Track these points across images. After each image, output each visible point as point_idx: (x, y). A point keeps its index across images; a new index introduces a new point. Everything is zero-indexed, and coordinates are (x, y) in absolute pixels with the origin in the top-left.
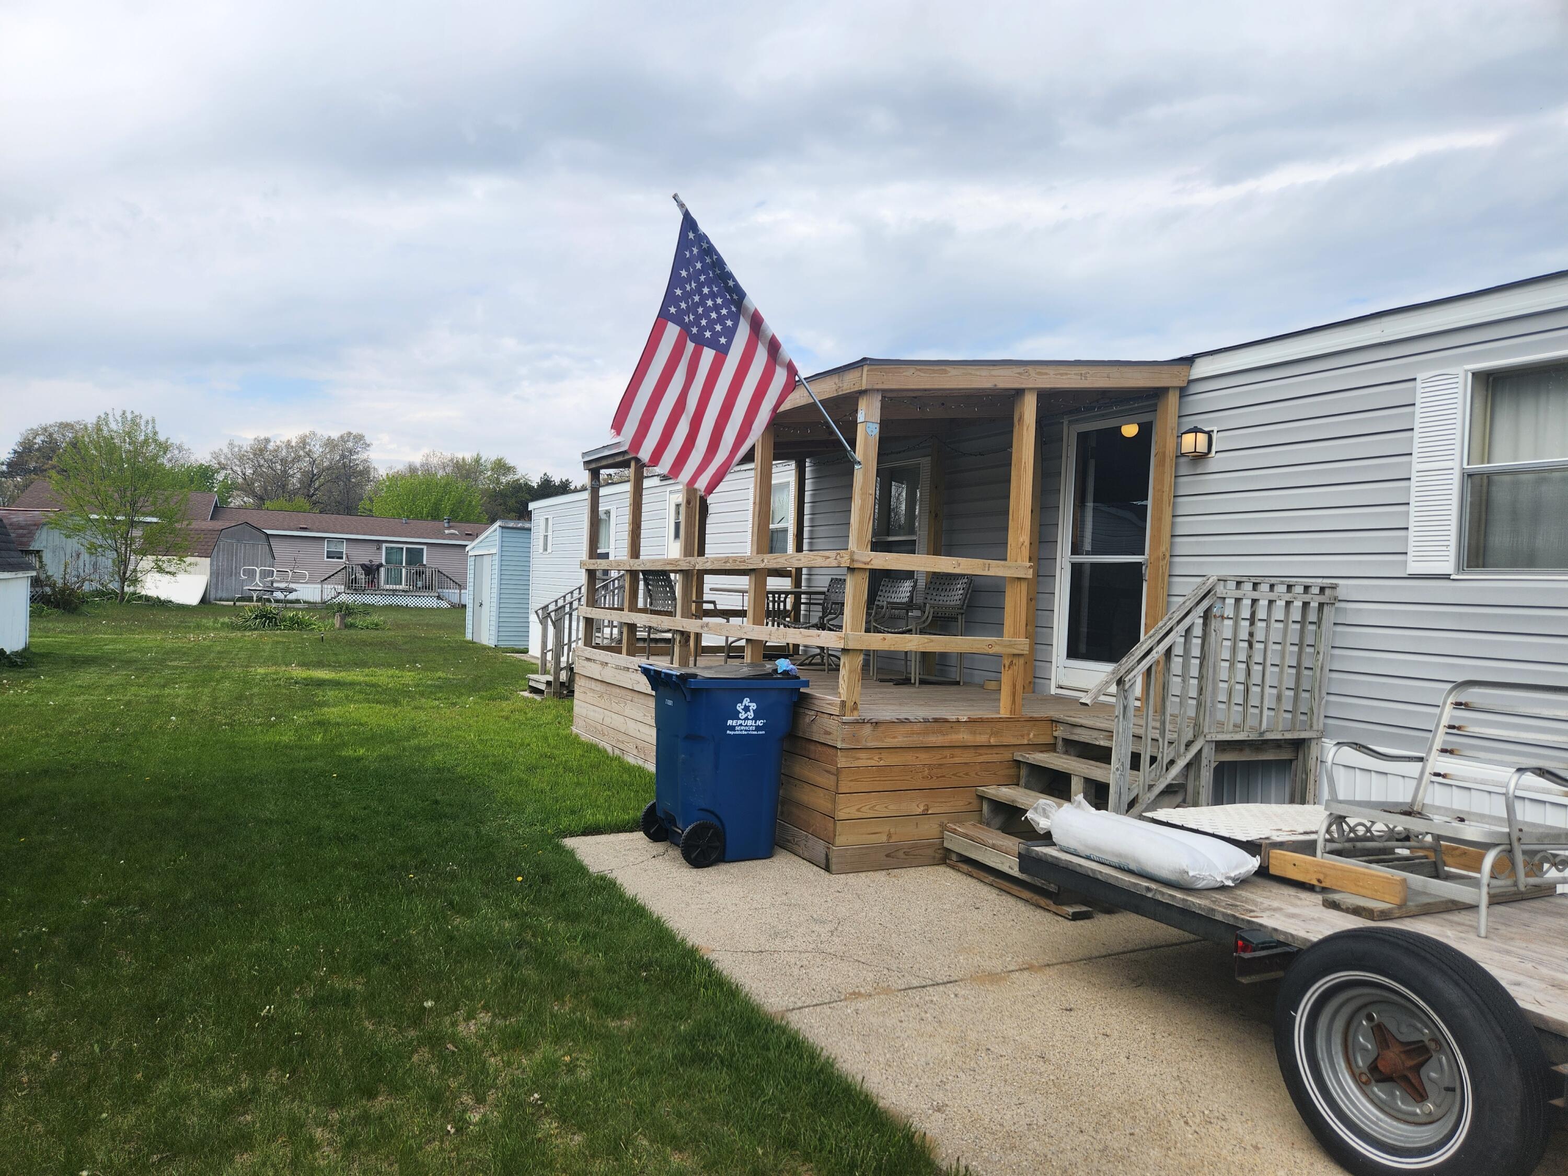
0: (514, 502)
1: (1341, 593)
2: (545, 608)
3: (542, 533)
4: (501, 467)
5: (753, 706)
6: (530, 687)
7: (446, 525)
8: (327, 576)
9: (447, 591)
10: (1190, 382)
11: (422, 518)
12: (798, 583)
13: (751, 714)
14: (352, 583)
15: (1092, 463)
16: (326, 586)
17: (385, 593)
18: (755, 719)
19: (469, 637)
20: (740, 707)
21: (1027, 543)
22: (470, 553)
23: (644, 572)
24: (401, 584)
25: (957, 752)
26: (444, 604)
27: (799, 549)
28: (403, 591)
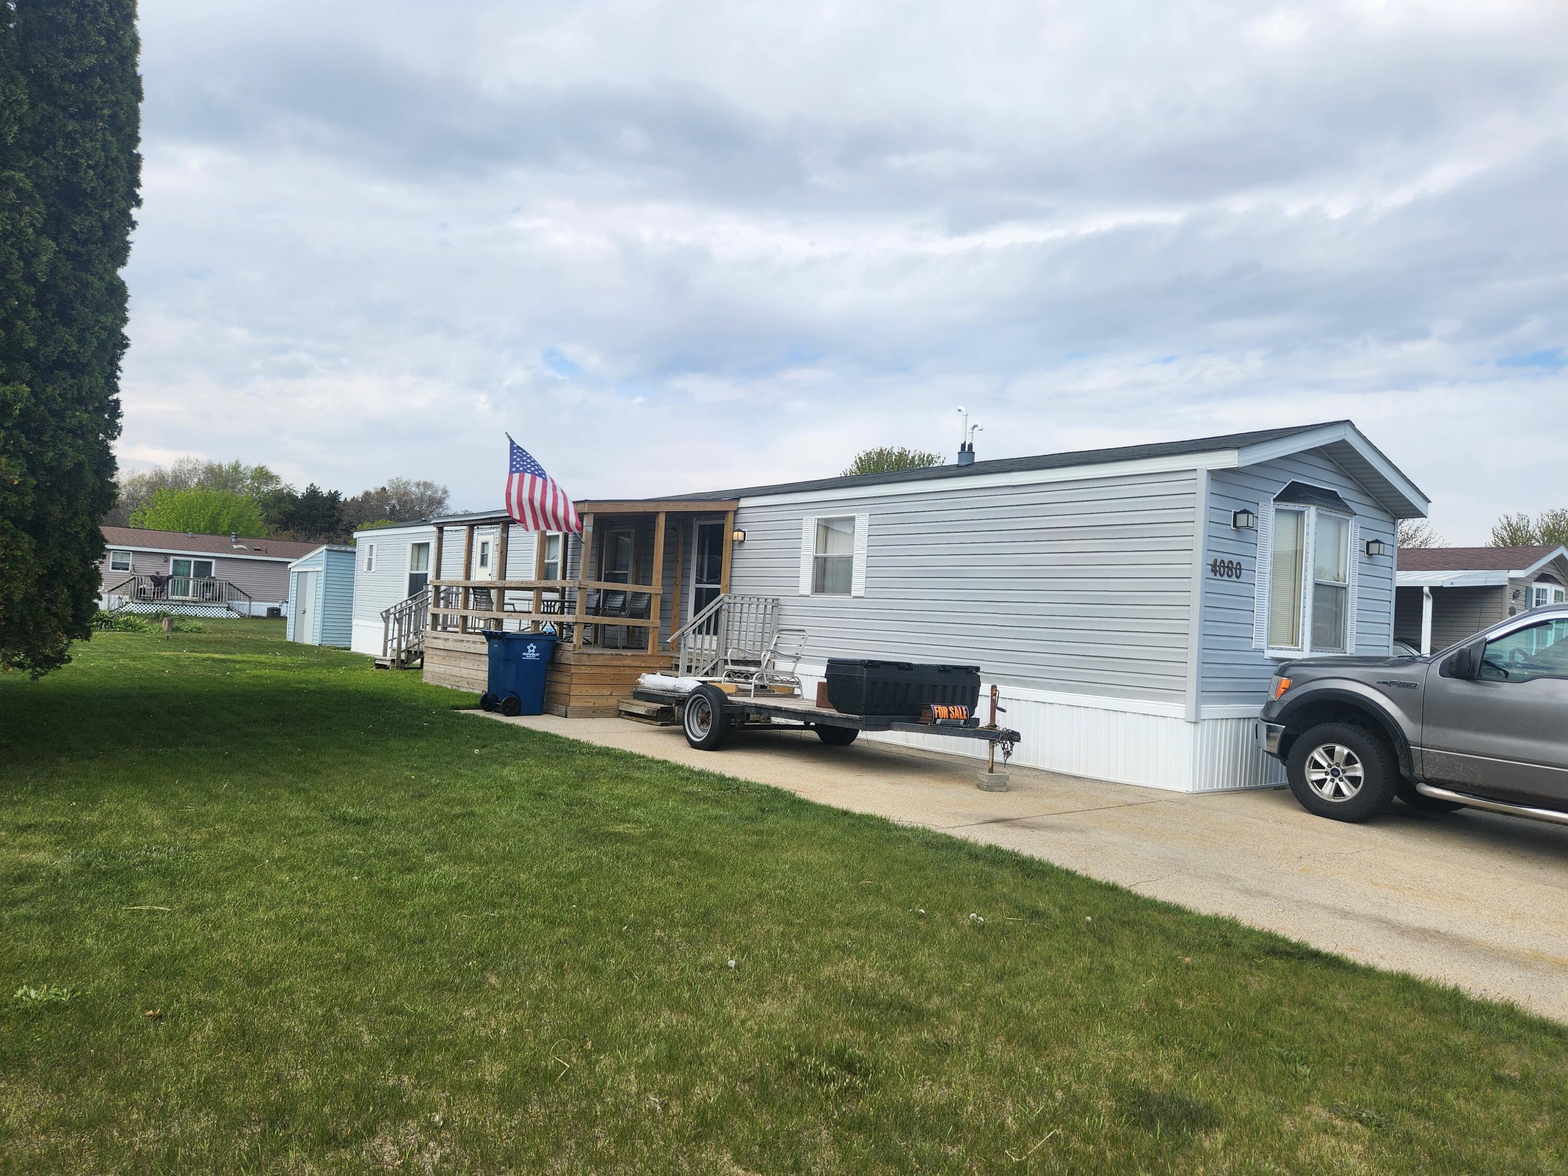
0: (276, 513)
1: (780, 602)
2: (387, 611)
3: (367, 556)
4: (263, 475)
5: (535, 647)
6: (376, 664)
7: (233, 540)
8: (114, 586)
9: (237, 602)
10: (738, 508)
11: (199, 532)
12: (563, 596)
13: (534, 651)
14: (141, 593)
15: (707, 539)
16: (113, 596)
17: (174, 603)
18: (535, 653)
19: (290, 638)
20: (528, 647)
21: (661, 578)
22: (292, 570)
23: (473, 588)
24: (188, 595)
25: (626, 668)
26: (234, 615)
27: (564, 577)
28: (193, 602)
